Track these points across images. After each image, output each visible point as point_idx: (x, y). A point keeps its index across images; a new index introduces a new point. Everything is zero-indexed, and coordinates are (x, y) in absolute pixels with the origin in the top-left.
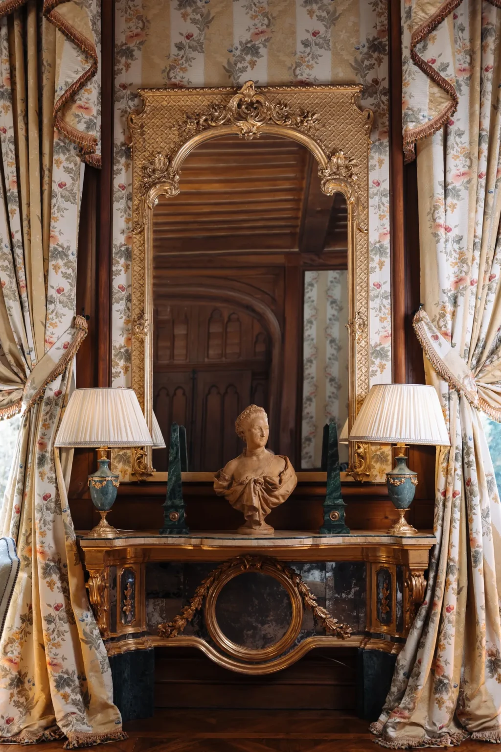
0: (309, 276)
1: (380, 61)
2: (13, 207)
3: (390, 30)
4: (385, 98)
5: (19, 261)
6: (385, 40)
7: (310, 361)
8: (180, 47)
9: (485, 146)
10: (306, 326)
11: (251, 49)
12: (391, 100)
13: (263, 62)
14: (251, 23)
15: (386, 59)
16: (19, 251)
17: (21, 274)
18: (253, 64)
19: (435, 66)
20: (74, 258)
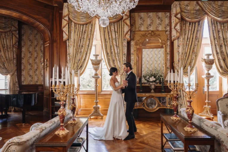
0: (143, 50)
1: (168, 27)
2: (118, 48)
3: (170, 23)
4: (169, 32)
5: (119, 55)
6: (169, 24)
7: (143, 64)
8: (140, 25)
9: (183, 40)
10: (143, 58)
11: (150, 25)
12: (170, 33)
13: (152, 27)
14: (150, 21)
15: (169, 27)
16: (119, 54)
17: (119, 57)
18: (150, 27)
19: (177, 29)
20: (126, 55)
